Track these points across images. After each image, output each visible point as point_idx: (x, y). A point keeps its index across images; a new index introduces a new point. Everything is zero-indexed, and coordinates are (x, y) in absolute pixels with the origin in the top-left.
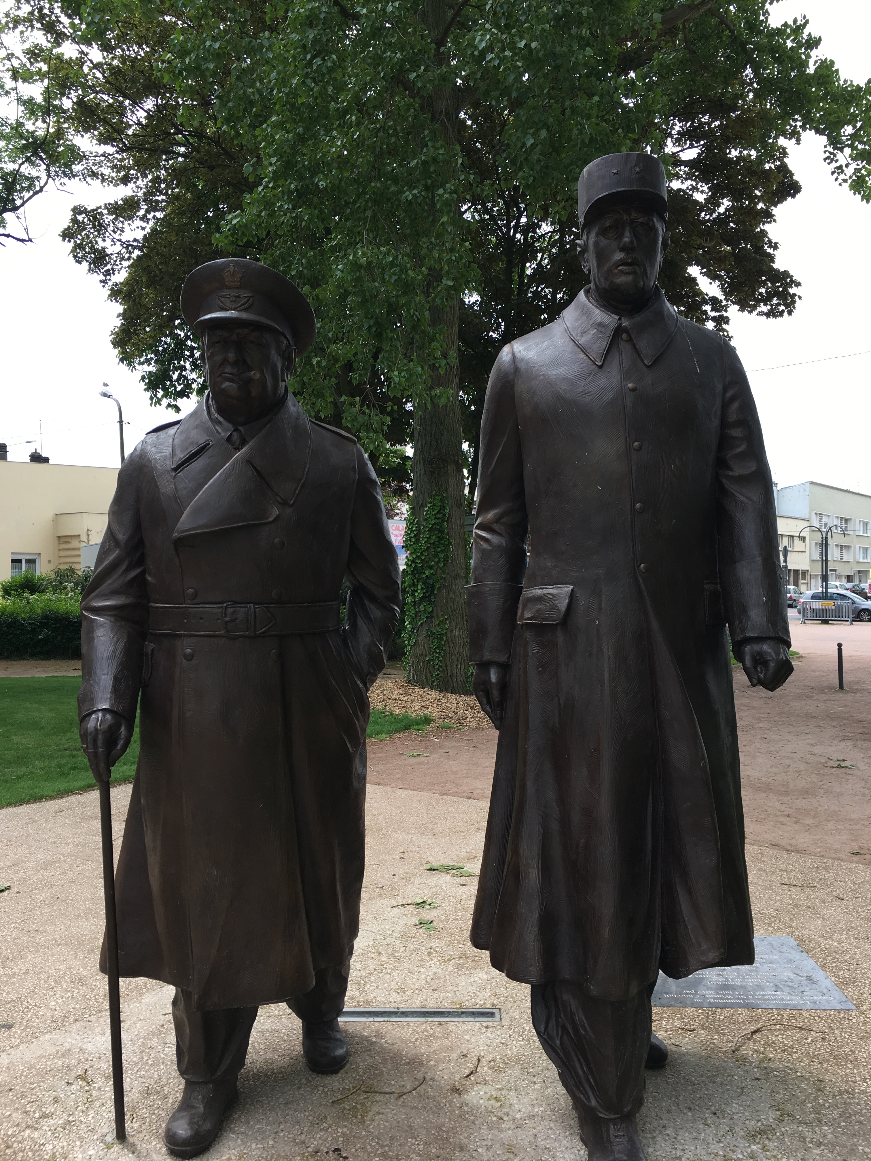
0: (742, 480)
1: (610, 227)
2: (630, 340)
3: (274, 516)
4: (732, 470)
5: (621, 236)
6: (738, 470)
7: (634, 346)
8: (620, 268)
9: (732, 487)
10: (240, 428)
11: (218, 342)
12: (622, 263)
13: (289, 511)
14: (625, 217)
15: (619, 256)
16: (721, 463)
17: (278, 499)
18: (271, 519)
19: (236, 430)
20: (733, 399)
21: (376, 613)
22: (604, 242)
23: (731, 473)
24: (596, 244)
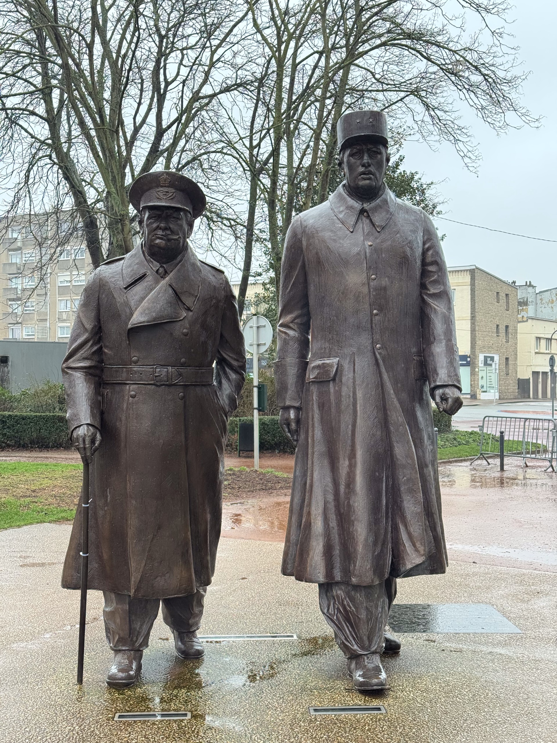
0: (435, 296)
1: (356, 153)
2: (368, 217)
3: (184, 316)
4: (430, 291)
5: (362, 158)
6: (432, 290)
7: (371, 220)
8: (362, 176)
9: (429, 300)
10: (164, 266)
11: (154, 217)
12: (363, 173)
13: (191, 313)
14: (364, 147)
15: (361, 169)
16: (423, 286)
17: (186, 307)
18: (182, 318)
19: (161, 267)
20: (428, 249)
21: (233, 376)
22: (352, 160)
23: (428, 292)
24: (348, 162)
